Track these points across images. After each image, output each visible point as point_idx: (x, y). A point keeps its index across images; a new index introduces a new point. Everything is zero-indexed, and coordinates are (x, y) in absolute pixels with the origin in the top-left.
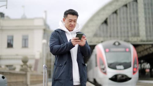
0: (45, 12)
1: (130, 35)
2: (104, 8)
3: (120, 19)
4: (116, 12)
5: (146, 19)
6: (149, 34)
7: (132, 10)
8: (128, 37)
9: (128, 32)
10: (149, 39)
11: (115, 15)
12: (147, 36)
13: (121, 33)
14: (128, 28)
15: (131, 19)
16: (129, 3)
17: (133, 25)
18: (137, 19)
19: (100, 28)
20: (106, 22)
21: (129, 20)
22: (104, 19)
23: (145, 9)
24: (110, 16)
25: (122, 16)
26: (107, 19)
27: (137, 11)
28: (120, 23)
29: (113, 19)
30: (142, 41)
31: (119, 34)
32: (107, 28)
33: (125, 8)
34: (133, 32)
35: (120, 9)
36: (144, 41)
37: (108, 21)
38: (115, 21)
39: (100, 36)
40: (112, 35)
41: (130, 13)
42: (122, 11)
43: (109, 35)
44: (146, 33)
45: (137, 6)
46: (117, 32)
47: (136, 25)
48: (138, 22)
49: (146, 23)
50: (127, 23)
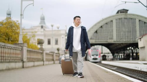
0: (66, 26)
1: (108, 38)
2: (95, 25)
3: (104, 31)
4: (102, 27)
5: (117, 30)
6: (118, 38)
7: (110, 26)
8: (107, 39)
9: (107, 37)
10: (118, 40)
11: (101, 28)
12: (117, 39)
13: (104, 37)
14: (107, 35)
15: (109, 30)
16: (109, 22)
17: (110, 33)
18: (112, 30)
19: (93, 35)
20: (96, 32)
21: (108, 31)
22: (96, 30)
23: (116, 25)
24: (99, 29)
25: (104, 29)
26: (97, 30)
27: (112, 26)
28: (104, 33)
29: (100, 30)
30: (114, 41)
31: (103, 38)
32: (97, 35)
33: (106, 25)
34: (110, 37)
35: (104, 25)
36: (115, 42)
37: (98, 31)
38: (101, 31)
39: (93, 39)
40: (100, 38)
41: (109, 28)
42: (104, 26)
43: (98, 38)
44: (117, 37)
45: (112, 24)
46: (102, 37)
47: (112, 33)
48: (112, 32)
49: (117, 32)
50: (107, 33)
